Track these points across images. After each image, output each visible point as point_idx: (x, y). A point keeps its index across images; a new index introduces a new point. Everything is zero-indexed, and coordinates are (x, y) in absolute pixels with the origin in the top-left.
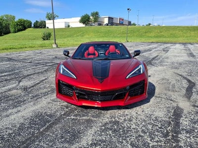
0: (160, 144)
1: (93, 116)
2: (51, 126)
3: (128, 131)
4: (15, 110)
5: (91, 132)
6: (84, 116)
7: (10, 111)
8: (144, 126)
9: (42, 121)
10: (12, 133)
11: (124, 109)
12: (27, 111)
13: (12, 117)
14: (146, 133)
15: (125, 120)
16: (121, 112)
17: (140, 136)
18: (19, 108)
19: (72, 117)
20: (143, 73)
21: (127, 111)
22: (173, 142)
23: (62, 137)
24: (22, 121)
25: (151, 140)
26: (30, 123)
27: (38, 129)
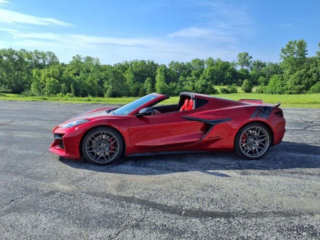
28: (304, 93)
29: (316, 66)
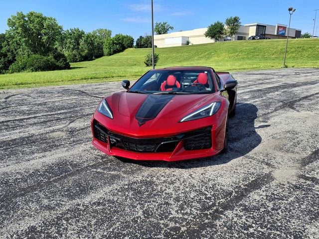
0: (186, 217)
1: (125, 172)
2: (65, 177)
3: (155, 195)
4: (41, 155)
5: (107, 189)
6: (115, 170)
7: (36, 155)
8: (185, 192)
9: (62, 169)
10: (19, 179)
12: (52, 157)
13: (32, 162)
14: (179, 201)
15: (165, 182)
16: (168, 171)
17: (167, 204)
18: (47, 153)
19: (99, 170)
20: (214, 113)
22: (207, 218)
23: (68, 190)
24: (39, 167)
25: (177, 211)
26: (46, 171)
27: (49, 179)
28: (4, 74)
29: (9, 45)
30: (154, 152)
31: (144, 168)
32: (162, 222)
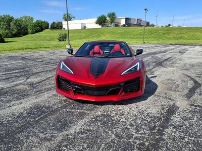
0: (143, 136)
1: (87, 110)
2: (46, 116)
3: (116, 124)
4: (18, 102)
5: (82, 122)
6: (78, 109)
7: (13, 102)
8: (133, 120)
9: (40, 112)
10: (11, 120)
11: (119, 104)
12: (28, 103)
13: (14, 108)
14: (133, 126)
15: (117, 114)
16: (115, 107)
17: (126, 128)
18: (22, 100)
19: (68, 110)
20: (140, 70)
21: (121, 107)
22: (157, 135)
23: (54, 126)
24: (22, 111)
25: (136, 133)
26: (28, 113)
27: (35, 118)
30: (105, 95)
31: (98, 106)
32: (131, 140)
